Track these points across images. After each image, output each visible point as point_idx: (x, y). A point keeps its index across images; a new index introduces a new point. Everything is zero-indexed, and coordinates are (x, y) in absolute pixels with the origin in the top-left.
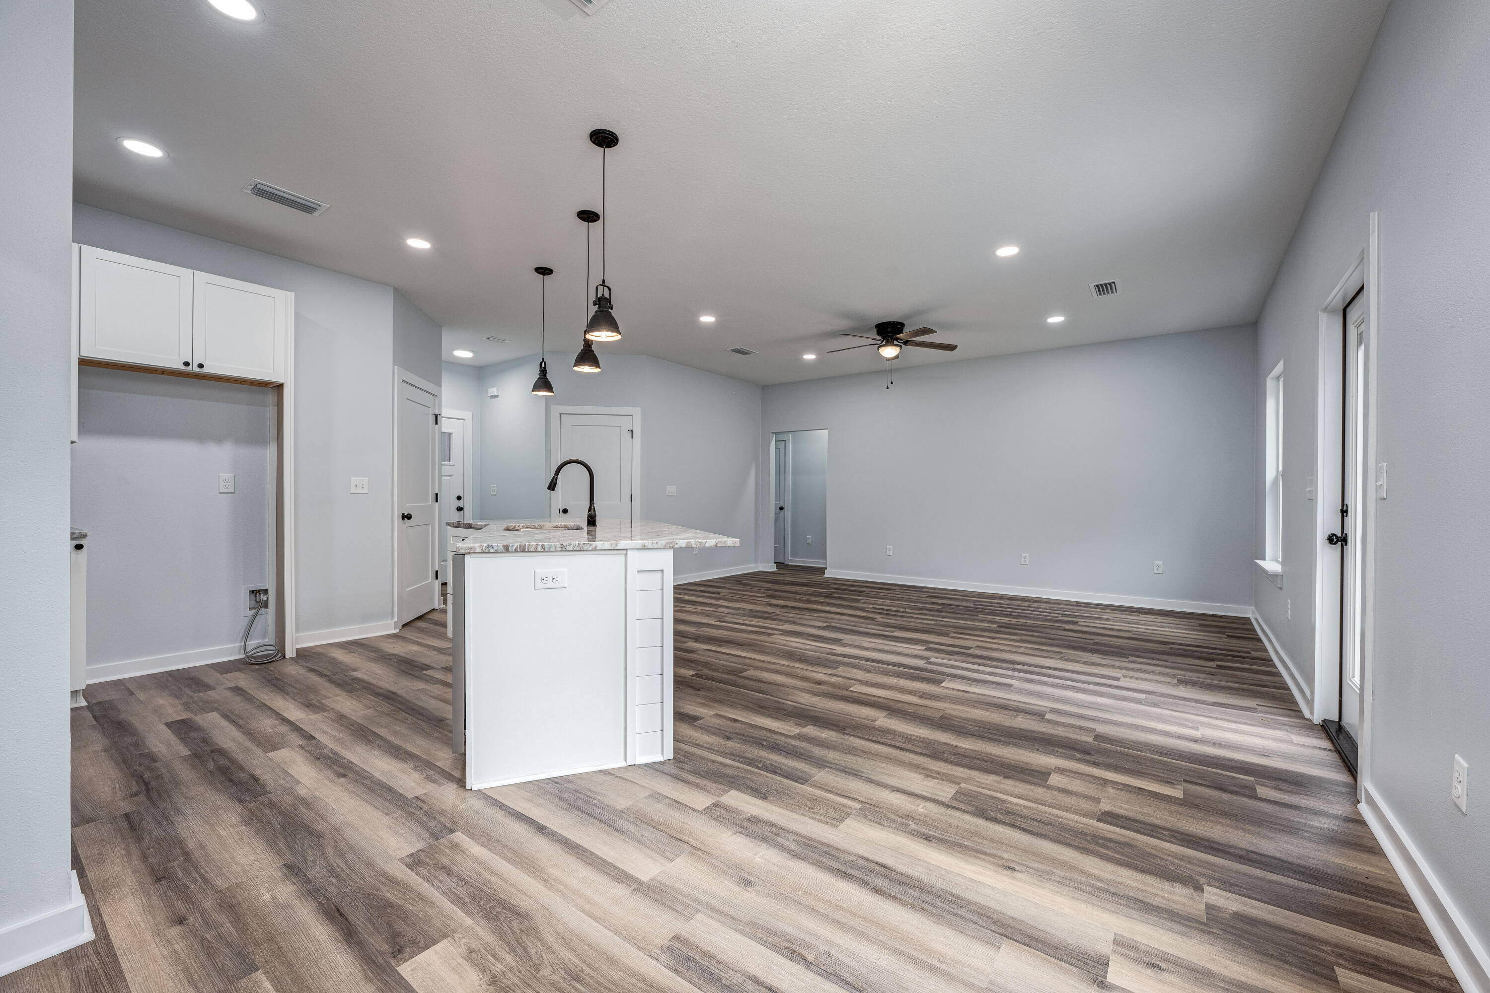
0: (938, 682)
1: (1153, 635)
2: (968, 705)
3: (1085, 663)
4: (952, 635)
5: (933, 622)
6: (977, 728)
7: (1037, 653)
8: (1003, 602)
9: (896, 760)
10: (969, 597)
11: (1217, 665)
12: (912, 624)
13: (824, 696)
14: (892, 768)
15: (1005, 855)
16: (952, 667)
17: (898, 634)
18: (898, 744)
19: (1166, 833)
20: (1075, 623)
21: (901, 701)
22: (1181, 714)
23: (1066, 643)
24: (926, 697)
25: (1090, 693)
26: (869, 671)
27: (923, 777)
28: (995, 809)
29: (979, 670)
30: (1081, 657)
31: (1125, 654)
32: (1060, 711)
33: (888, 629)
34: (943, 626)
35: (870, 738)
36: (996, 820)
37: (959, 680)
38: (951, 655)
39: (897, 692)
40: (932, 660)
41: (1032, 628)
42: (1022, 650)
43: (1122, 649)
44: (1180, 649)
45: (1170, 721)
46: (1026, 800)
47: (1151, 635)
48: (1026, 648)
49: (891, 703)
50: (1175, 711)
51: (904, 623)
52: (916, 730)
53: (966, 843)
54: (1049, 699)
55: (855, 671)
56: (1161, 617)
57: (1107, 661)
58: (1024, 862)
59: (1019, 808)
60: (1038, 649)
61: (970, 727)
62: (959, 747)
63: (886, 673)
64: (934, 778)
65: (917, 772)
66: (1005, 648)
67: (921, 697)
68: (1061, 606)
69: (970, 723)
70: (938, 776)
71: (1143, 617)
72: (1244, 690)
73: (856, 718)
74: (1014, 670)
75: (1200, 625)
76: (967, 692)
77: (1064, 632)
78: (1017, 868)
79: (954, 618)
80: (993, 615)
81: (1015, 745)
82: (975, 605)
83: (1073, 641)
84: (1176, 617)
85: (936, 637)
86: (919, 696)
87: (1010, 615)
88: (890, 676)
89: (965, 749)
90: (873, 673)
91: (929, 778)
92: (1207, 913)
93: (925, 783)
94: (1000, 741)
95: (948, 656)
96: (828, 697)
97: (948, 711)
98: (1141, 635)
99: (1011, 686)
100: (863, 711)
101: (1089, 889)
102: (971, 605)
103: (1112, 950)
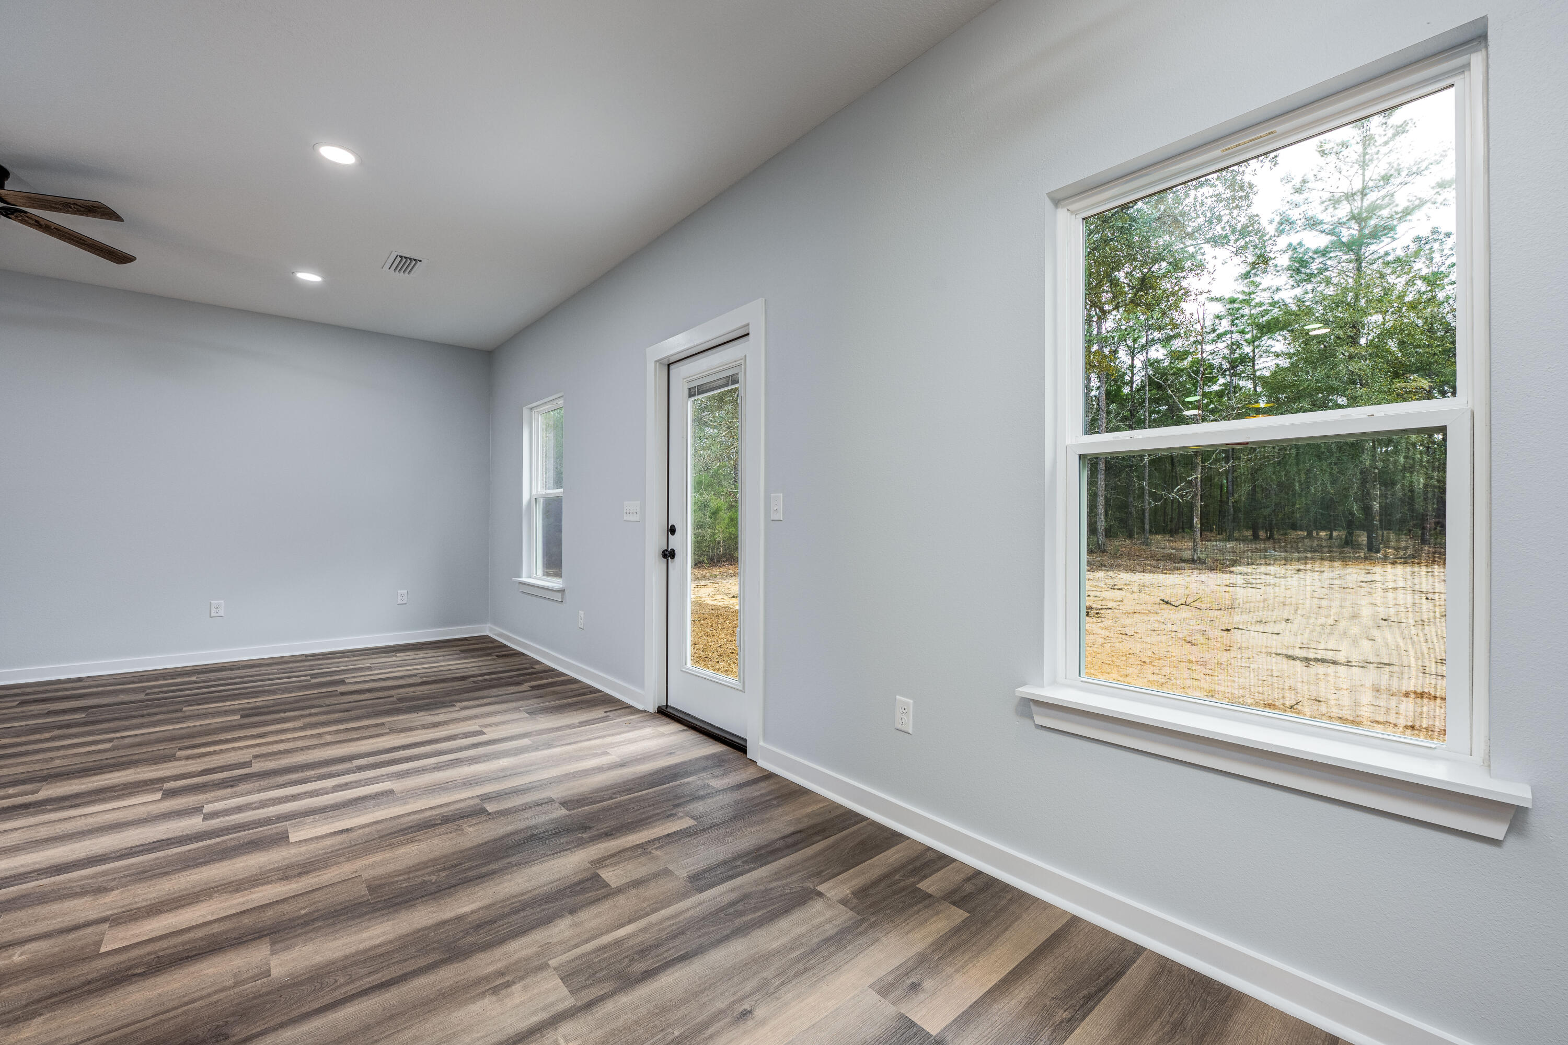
0: (282, 839)
1: (441, 673)
2: (380, 848)
3: (425, 727)
4: (179, 754)
5: (108, 745)
6: (444, 874)
7: (355, 735)
8: (194, 679)
9: (415, 1007)
10: (111, 685)
11: (531, 687)
12: (58, 762)
13: (52, 1007)
14: (428, 1026)
15: (720, 1005)
16: (263, 804)
17: (48, 791)
18: (366, 982)
19: (739, 863)
20: (342, 682)
21: (262, 906)
22: (580, 745)
23: (370, 710)
24: (297, 872)
25: (483, 759)
26: (100, 890)
27: (494, 998)
28: (627, 961)
29: (316, 791)
30: (411, 722)
31: (446, 703)
32: (491, 796)
33: (11, 791)
34: (140, 744)
35: (305, 1009)
36: (649, 975)
37: (309, 819)
38: (232, 786)
39: (225, 896)
40: (208, 808)
41: (297, 705)
42: (329, 738)
43: (434, 697)
44: (482, 681)
45: (586, 755)
46: (630, 922)
47: (436, 673)
48: (329, 733)
49: (247, 921)
50: (570, 744)
51: (37, 767)
52: (365, 935)
53: (677, 1033)
54: (455, 787)
55: (56, 907)
56: (416, 653)
57: (442, 716)
58: (739, 994)
59: (639, 939)
60: (347, 730)
61: (434, 878)
62: (466, 915)
63: (144, 875)
64: (508, 985)
65: (474, 999)
66: (300, 744)
67: (286, 878)
68: (291, 665)
69: (429, 870)
70: (507, 978)
71: (400, 657)
72: (581, 702)
73: (216, 997)
74: (360, 769)
75: (463, 651)
76: (347, 830)
77: (343, 697)
78: (747, 1006)
79: (142, 726)
80: (209, 703)
81: (516, 865)
82: (147, 694)
83: (372, 706)
84: (431, 649)
85: (154, 767)
86: (281, 879)
87: (235, 695)
88: (166, 874)
89: (473, 912)
90: (112, 889)
91: (504, 992)
92: (851, 909)
93: (509, 1003)
94: (494, 872)
95: (229, 790)
96: (63, 1001)
97: (371, 873)
98: (426, 677)
99: (391, 792)
100: (211, 971)
101: (801, 966)
102: (142, 696)
103: (894, 1003)
